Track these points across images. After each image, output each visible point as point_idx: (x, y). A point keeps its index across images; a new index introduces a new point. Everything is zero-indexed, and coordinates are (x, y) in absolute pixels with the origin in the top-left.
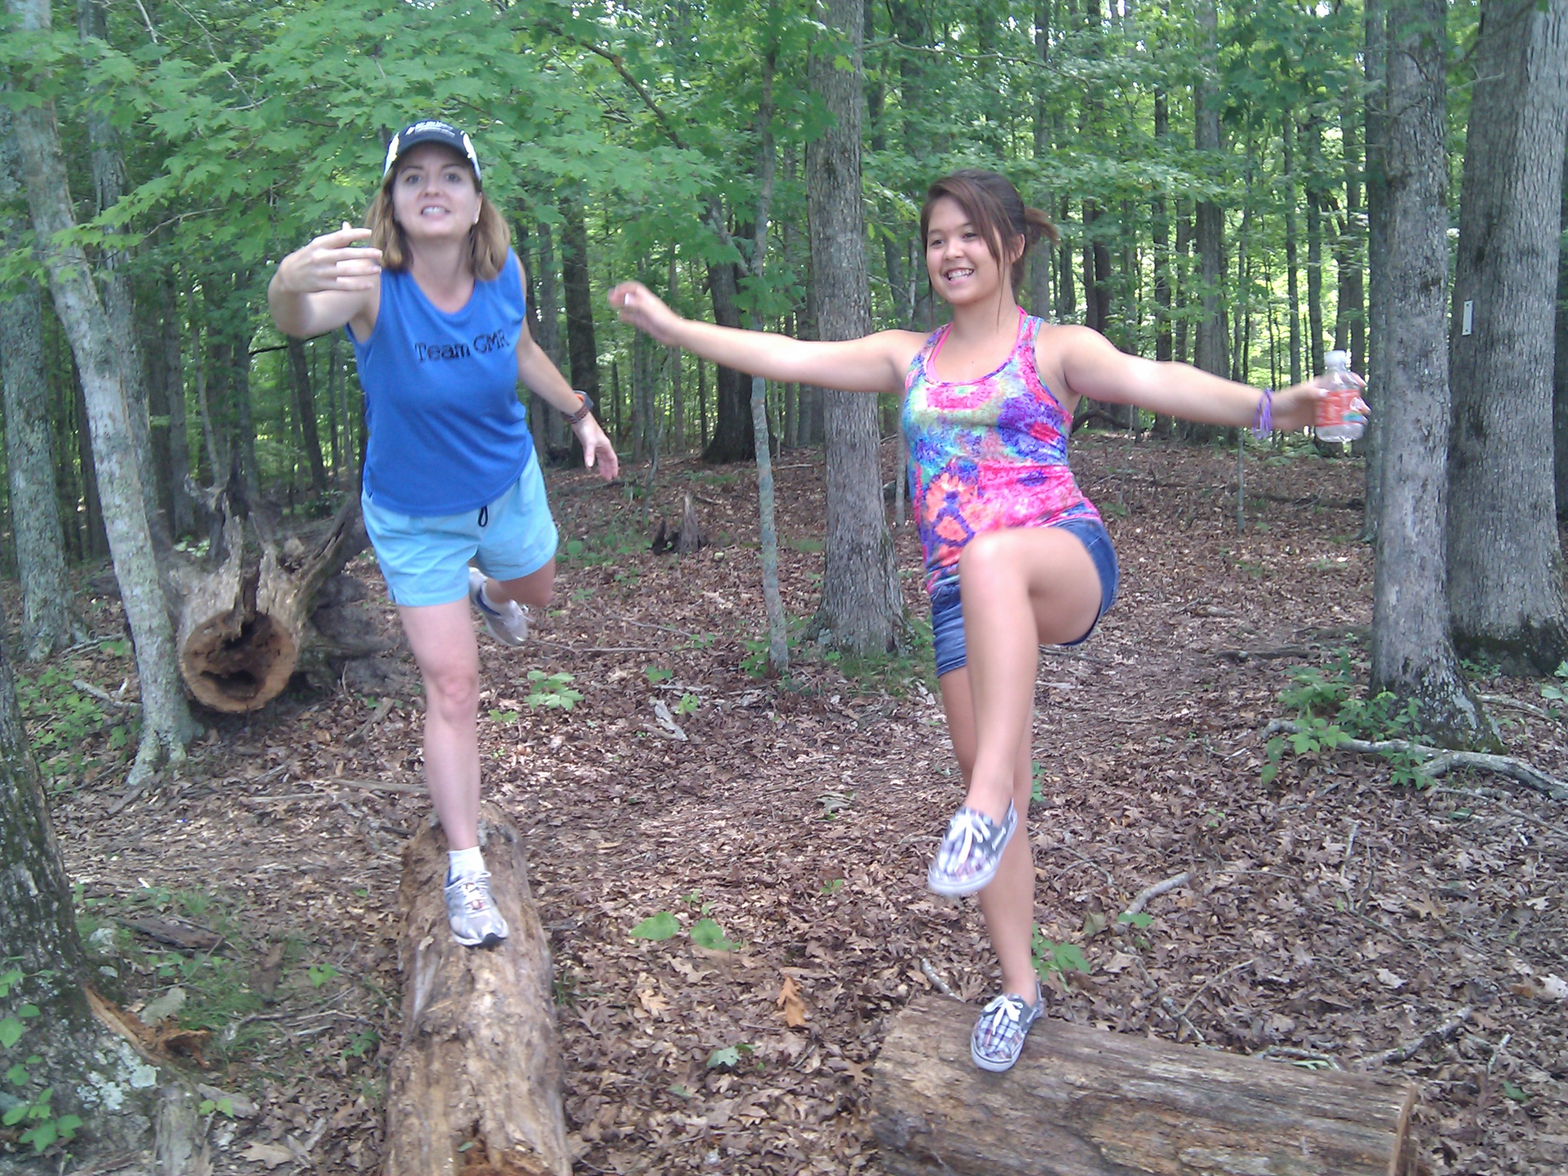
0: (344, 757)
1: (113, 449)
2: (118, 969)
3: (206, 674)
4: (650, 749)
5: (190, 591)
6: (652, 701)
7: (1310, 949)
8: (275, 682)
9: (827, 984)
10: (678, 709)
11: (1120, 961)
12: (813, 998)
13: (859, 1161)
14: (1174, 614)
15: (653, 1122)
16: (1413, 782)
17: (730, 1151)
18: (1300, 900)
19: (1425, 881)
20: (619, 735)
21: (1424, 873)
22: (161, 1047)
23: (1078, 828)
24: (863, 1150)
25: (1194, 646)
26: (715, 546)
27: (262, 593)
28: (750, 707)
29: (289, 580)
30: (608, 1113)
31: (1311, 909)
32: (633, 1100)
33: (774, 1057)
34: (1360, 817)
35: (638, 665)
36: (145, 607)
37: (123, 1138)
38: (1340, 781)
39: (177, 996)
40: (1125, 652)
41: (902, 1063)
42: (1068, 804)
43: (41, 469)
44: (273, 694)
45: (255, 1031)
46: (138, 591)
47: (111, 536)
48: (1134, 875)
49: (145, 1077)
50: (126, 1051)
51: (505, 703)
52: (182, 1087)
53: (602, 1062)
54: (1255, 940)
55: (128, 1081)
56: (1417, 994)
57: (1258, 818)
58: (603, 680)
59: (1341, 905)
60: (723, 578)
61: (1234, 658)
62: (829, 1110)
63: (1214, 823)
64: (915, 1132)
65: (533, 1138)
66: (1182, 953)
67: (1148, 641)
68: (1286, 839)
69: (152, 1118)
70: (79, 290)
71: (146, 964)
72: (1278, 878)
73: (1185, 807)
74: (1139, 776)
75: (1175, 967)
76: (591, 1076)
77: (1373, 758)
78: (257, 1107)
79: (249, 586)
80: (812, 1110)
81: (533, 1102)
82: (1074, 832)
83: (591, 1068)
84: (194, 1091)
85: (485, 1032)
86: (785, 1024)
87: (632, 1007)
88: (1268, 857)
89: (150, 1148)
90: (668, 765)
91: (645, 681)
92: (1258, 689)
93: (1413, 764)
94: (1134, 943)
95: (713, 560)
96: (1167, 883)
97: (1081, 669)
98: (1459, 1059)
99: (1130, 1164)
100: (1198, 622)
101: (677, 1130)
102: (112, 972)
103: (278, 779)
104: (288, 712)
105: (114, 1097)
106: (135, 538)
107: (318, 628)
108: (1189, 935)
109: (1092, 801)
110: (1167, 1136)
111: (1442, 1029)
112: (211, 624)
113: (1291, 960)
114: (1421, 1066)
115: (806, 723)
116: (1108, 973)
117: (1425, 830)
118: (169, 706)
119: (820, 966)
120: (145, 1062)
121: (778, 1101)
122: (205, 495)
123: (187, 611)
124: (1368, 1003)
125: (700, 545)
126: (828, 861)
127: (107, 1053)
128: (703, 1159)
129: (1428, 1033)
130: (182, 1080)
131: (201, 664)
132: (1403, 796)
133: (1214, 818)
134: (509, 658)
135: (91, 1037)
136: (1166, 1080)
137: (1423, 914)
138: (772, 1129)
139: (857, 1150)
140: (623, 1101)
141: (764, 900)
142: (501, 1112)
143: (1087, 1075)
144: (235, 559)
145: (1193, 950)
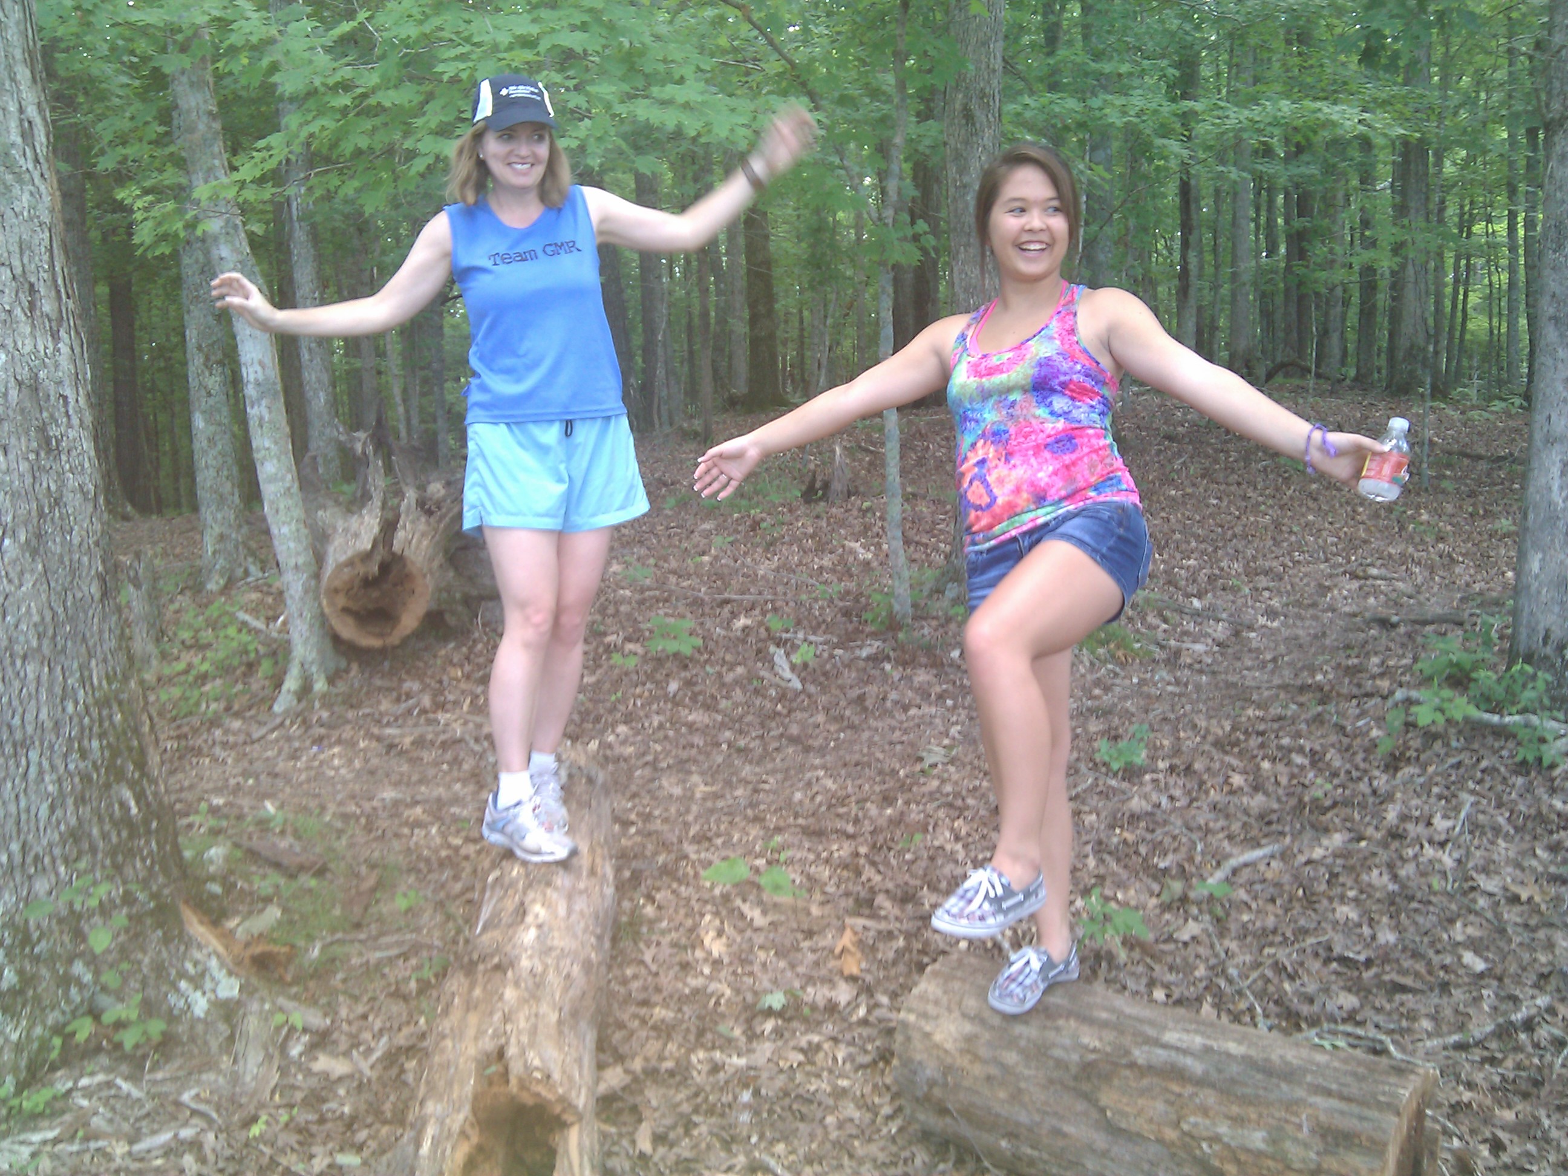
0: (472, 693)
1: (262, 395)
2: (223, 885)
3: (346, 610)
4: (764, 697)
5: (335, 529)
6: (772, 649)
7: (1398, 928)
8: (410, 620)
9: (890, 935)
10: (796, 659)
11: (1192, 929)
12: (873, 949)
13: (887, 1110)
14: (1331, 576)
15: (694, 1059)
16: (1540, 760)
17: (763, 1092)
18: (1395, 877)
19: (1534, 863)
20: (737, 682)
21: (1535, 855)
22: (247, 961)
23: (1177, 793)
24: (892, 1099)
25: (1347, 609)
26: (864, 496)
27: (400, 535)
28: (868, 658)
29: (428, 523)
30: (653, 1047)
31: (1403, 886)
32: (678, 1038)
33: (821, 1003)
34: (1478, 794)
35: (764, 613)
36: (292, 545)
37: (206, 1043)
38: (1465, 757)
39: (274, 913)
40: (1271, 614)
41: (924, 1015)
42: (1172, 769)
43: (219, 411)
44: (408, 631)
45: (338, 950)
46: (285, 530)
47: (261, 477)
48: (1226, 843)
49: (229, 988)
50: (214, 963)
51: (630, 646)
52: (263, 1001)
53: (656, 998)
54: (1338, 915)
55: (214, 991)
56: (1500, 979)
57: (1367, 790)
58: (728, 627)
59: (1436, 883)
60: (867, 528)
61: (1385, 624)
62: (866, 1059)
63: (1319, 793)
64: (932, 1083)
65: (552, 1066)
66: (1258, 924)
67: (1298, 604)
68: (1392, 814)
69: (233, 1028)
70: (232, 243)
71: (251, 883)
72: (1375, 854)
73: (1293, 776)
74: (1254, 742)
75: (1249, 939)
76: (643, 1011)
77: (1502, 733)
78: (328, 1021)
79: (389, 527)
80: (850, 1058)
81: (561, 1033)
82: (1172, 798)
83: (645, 1003)
84: (274, 1003)
85: (525, 963)
86: (841, 973)
87: (694, 948)
88: (1370, 831)
89: (229, 1054)
90: (779, 714)
91: (767, 629)
92: (1403, 656)
93: (1543, 740)
94: (1210, 912)
95: (860, 510)
96: (1258, 853)
97: (1220, 630)
98: (1530, 1049)
99: (1134, 1128)
100: (1355, 585)
101: (716, 1068)
102: (216, 888)
103: (409, 712)
104: (426, 649)
105: (200, 1005)
106: (283, 479)
107: (456, 569)
108: (1270, 907)
109: (1197, 766)
110: (1172, 1104)
111: (1518, 1017)
112: (350, 563)
113: (1374, 938)
114: (1486, 1053)
115: (922, 676)
116: (1176, 941)
117: (1545, 810)
118: (314, 640)
119: (886, 918)
120: (230, 973)
121: (818, 1047)
122: (353, 440)
123: (331, 549)
124: (1445, 987)
125: (849, 494)
126: (915, 814)
127: (196, 964)
128: (735, 1098)
129: (1501, 1020)
130: (264, 992)
131: (341, 601)
132: (1528, 773)
133: (1320, 787)
134: (641, 602)
135: (182, 948)
136: (1177, 1049)
137: (1524, 897)
138: (808, 1074)
139: (887, 1098)
140: (669, 1037)
141: (841, 850)
142: (525, 1039)
143: (1101, 1039)
144: (377, 502)
145: (1270, 922)
